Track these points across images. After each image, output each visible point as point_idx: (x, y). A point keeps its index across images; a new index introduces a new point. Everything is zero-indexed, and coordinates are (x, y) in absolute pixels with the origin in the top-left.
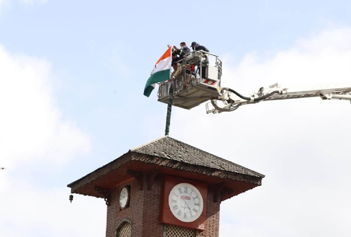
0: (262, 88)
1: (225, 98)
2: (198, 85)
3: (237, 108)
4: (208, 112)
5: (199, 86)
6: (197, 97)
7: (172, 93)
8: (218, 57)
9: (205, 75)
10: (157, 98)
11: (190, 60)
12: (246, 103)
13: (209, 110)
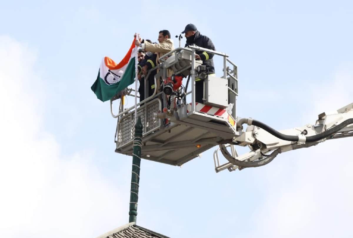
0: (324, 114)
1: (247, 140)
2: (188, 117)
3: (272, 159)
4: (218, 169)
5: (191, 118)
6: (191, 141)
7: (142, 135)
8: (228, 57)
9: (202, 97)
10: (115, 146)
11: (172, 66)
12: (290, 147)
13: (220, 165)
